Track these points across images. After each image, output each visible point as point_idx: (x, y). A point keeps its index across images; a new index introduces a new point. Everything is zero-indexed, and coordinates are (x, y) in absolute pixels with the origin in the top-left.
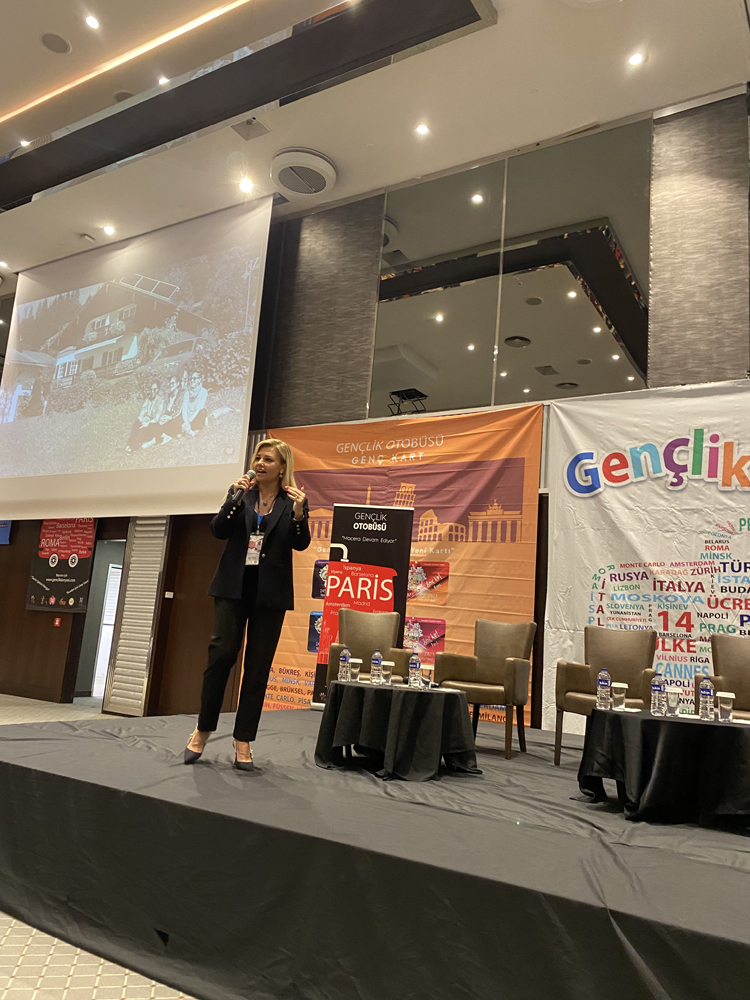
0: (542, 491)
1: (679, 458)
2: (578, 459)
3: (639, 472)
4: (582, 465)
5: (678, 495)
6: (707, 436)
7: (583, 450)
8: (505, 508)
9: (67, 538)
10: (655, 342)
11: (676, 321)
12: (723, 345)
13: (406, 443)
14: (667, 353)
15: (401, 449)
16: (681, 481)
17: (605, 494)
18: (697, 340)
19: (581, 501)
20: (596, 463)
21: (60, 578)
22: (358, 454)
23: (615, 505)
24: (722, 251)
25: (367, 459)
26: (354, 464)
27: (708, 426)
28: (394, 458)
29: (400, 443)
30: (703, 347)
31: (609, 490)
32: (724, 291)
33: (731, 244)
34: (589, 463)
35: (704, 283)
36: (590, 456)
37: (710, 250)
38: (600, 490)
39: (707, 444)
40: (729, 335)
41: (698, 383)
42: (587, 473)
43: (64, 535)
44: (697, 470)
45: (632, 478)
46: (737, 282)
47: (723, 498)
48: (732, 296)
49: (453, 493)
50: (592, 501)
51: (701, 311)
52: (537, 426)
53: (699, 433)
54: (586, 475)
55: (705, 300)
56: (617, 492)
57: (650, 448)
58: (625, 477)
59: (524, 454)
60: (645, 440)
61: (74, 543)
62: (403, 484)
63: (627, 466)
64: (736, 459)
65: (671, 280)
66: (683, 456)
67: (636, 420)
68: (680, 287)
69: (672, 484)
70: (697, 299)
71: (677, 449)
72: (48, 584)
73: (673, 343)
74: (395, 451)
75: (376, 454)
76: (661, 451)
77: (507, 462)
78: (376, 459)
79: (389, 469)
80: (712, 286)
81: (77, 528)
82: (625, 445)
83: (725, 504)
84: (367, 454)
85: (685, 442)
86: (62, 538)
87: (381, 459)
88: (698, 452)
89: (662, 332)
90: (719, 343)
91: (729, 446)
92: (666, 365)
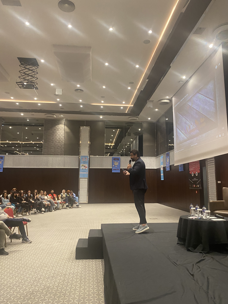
9: (194, 167)
21: (195, 179)
43: (193, 167)
61: (196, 169)
72: (193, 181)
81: (196, 164)
86: (193, 168)
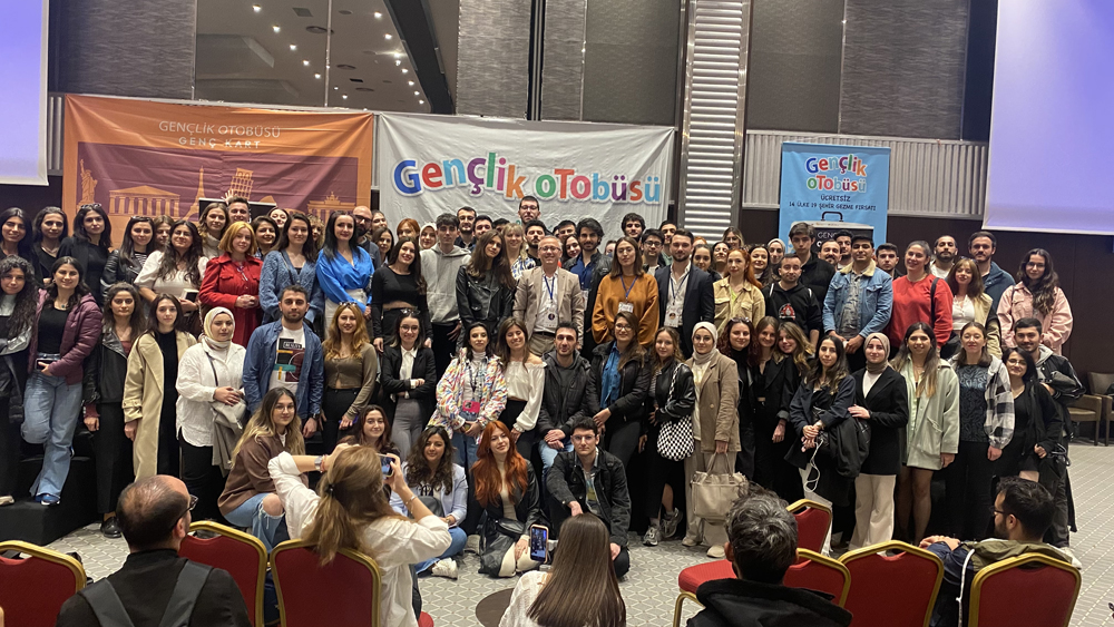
0: (374, 188)
1: (480, 173)
2: (403, 165)
3: (449, 181)
4: (407, 170)
5: (477, 201)
6: (497, 159)
7: (407, 157)
8: (342, 200)
10: (462, 76)
11: (478, 63)
12: (510, 89)
13: (241, 130)
14: (470, 87)
15: (235, 135)
16: (479, 190)
17: (424, 195)
18: (491, 81)
19: (406, 200)
20: (417, 170)
22: (187, 136)
23: (432, 204)
24: (513, 13)
25: (197, 140)
26: (182, 144)
27: (499, 152)
28: (227, 143)
29: (234, 129)
30: (496, 87)
31: (427, 193)
32: (513, 46)
33: (519, 8)
34: (413, 170)
35: (499, 36)
36: (413, 163)
37: (504, 10)
38: (421, 192)
39: (497, 165)
40: (515, 83)
41: (492, 116)
42: (411, 177)
44: (490, 184)
45: (444, 185)
46: (521, 40)
47: (505, 204)
48: (517, 51)
49: (292, 183)
50: (414, 201)
51: (496, 58)
52: (368, 131)
53: (492, 155)
54: (410, 179)
55: (499, 50)
56: (433, 195)
57: (458, 162)
58: (440, 184)
59: (358, 154)
60: (454, 156)
62: (239, 170)
63: (441, 175)
64: (516, 178)
65: (476, 28)
66: (481, 172)
67: (448, 139)
68: (482, 34)
69: (473, 192)
70: (493, 48)
71: (477, 166)
73: (475, 80)
74: (228, 137)
75: (207, 137)
76: (466, 166)
77: (343, 160)
78: (207, 141)
79: (223, 153)
80: (504, 40)
82: (440, 158)
83: (506, 209)
84: (197, 137)
85: (483, 161)
87: (212, 142)
88: (491, 170)
89: (468, 69)
90: (507, 87)
91: (512, 168)
92: (470, 97)
